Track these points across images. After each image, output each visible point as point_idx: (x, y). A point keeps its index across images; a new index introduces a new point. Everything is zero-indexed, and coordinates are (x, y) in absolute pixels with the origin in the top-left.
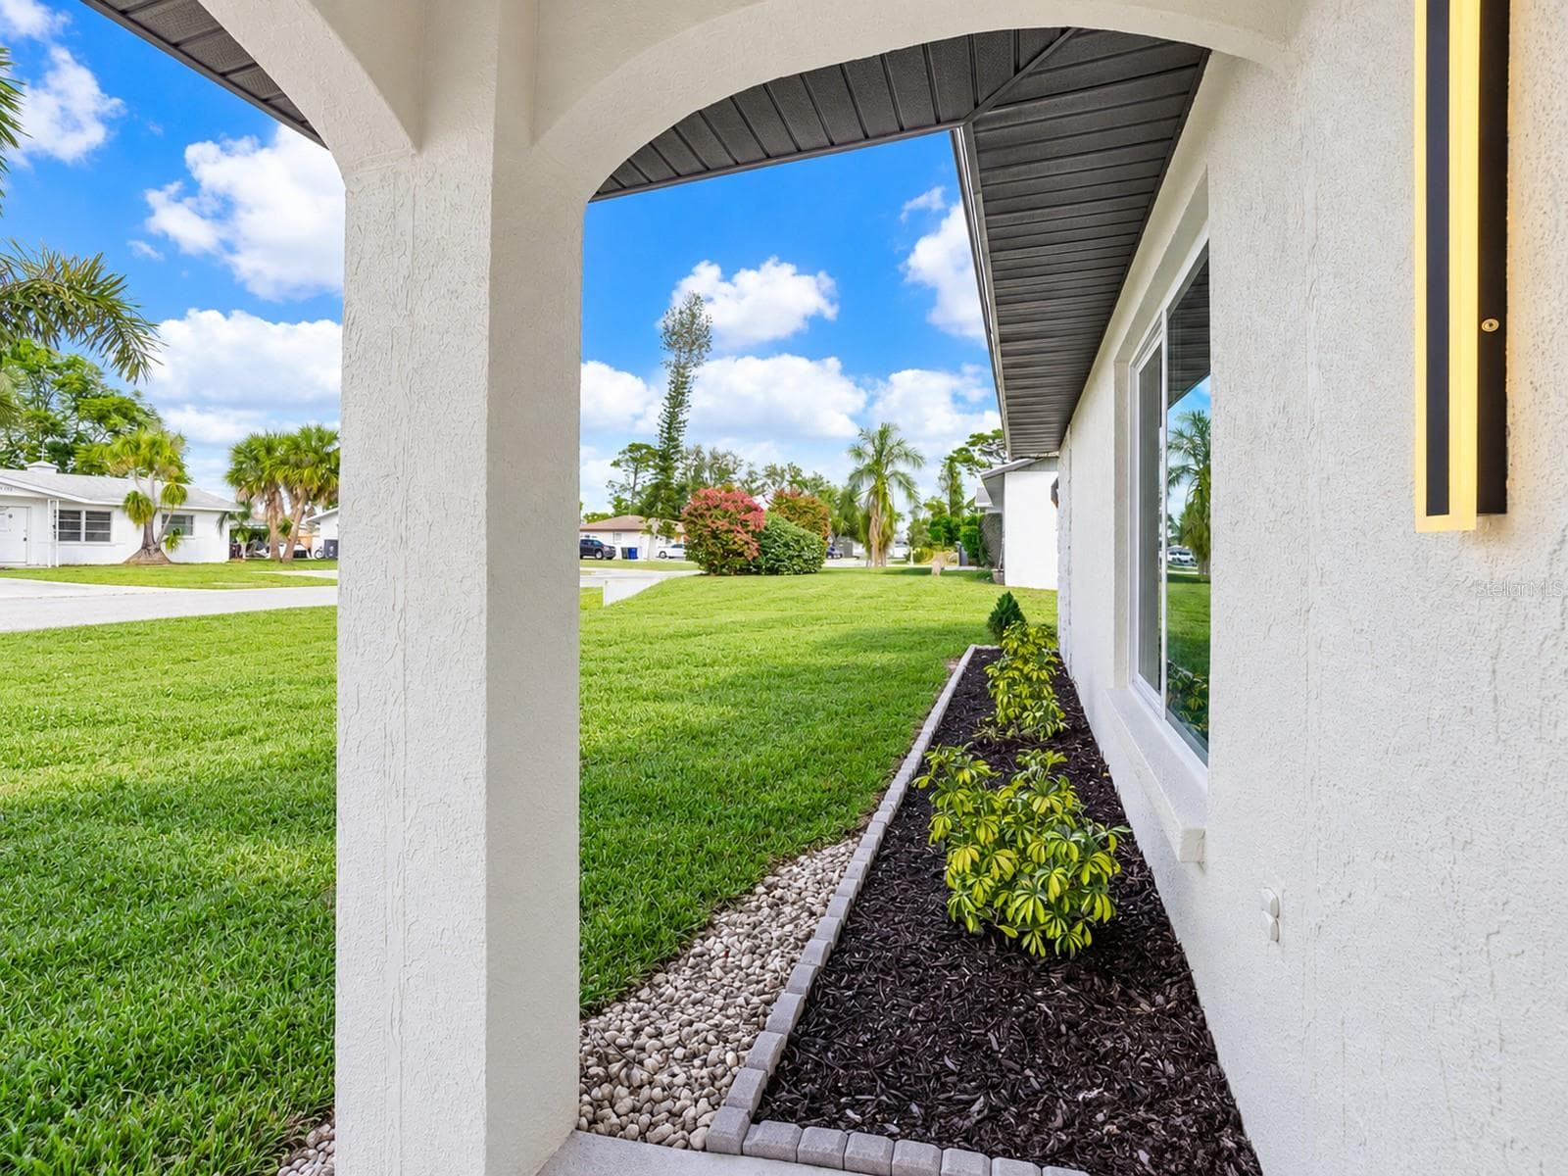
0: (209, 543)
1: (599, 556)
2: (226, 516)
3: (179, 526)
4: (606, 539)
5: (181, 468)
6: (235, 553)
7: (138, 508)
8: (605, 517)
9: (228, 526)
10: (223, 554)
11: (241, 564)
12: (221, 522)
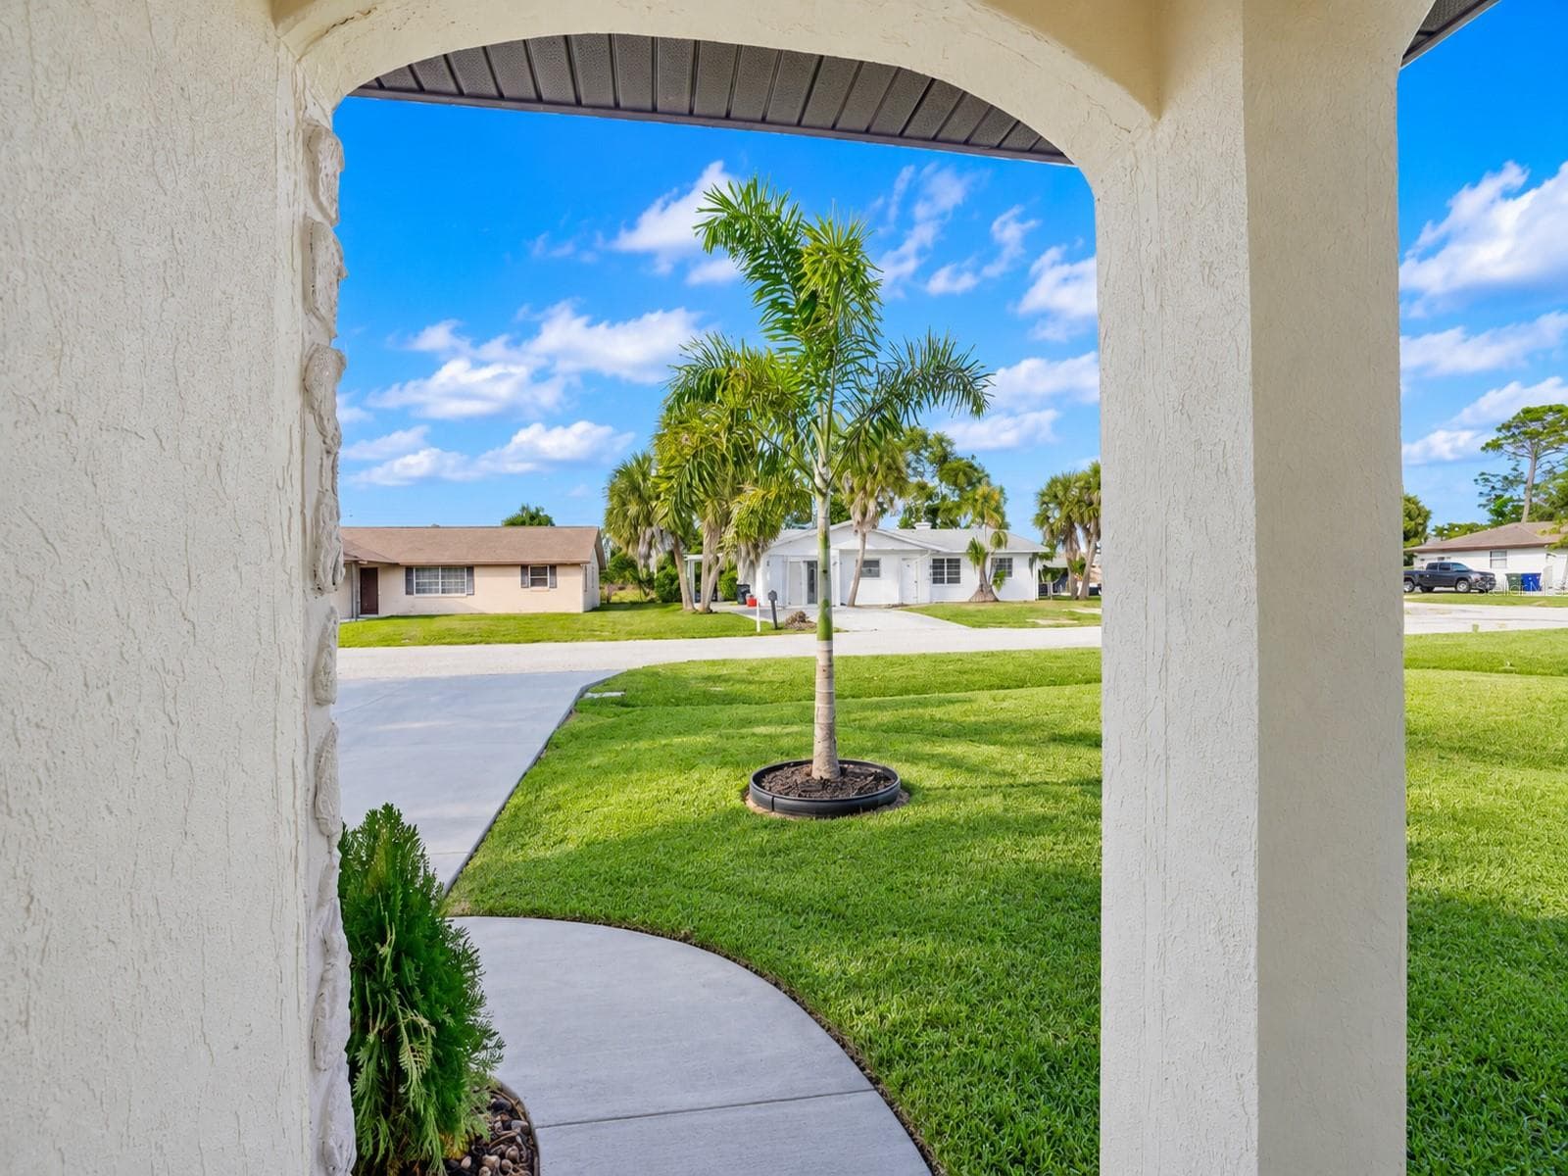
0: (1024, 582)
1: (1462, 587)
2: (1034, 557)
3: (1003, 568)
4: (1476, 563)
5: (1003, 516)
6: (1043, 590)
7: (977, 552)
8: (1472, 529)
9: (1039, 565)
10: (1033, 592)
11: (1049, 605)
12: (1032, 562)
